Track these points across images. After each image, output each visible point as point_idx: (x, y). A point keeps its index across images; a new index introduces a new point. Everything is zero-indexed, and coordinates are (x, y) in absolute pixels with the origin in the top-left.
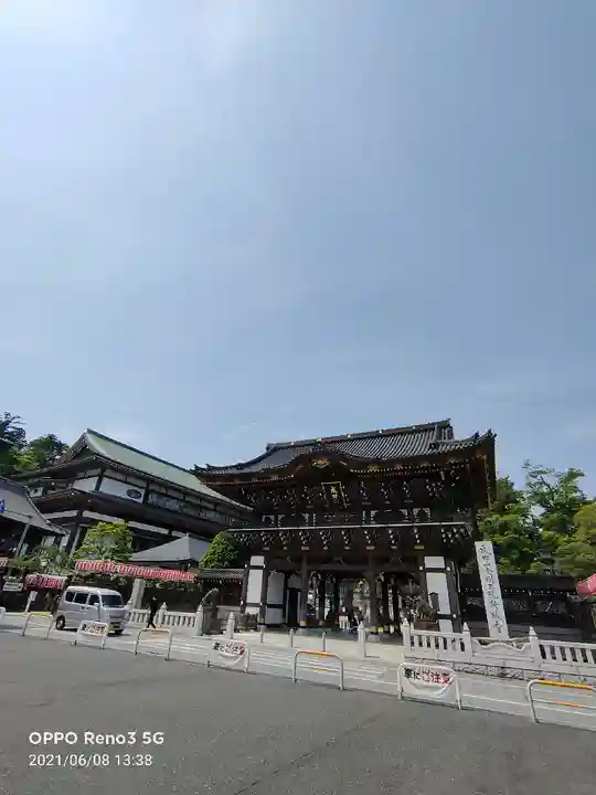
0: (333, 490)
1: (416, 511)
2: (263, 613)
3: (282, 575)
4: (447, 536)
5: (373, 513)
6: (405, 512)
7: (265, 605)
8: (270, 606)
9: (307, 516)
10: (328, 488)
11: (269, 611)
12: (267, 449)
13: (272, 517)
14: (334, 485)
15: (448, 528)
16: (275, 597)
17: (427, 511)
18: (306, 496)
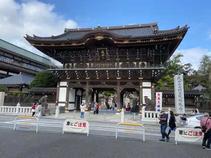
0: (103, 52)
1: (140, 63)
2: (67, 105)
3: (75, 90)
4: (154, 73)
5: (120, 63)
6: (135, 63)
7: (68, 102)
8: (70, 103)
9: (88, 64)
10: (100, 51)
11: (69, 105)
12: (65, 31)
13: (71, 64)
14: (103, 50)
15: (156, 70)
16: (72, 99)
17: (145, 63)
18: (89, 55)
